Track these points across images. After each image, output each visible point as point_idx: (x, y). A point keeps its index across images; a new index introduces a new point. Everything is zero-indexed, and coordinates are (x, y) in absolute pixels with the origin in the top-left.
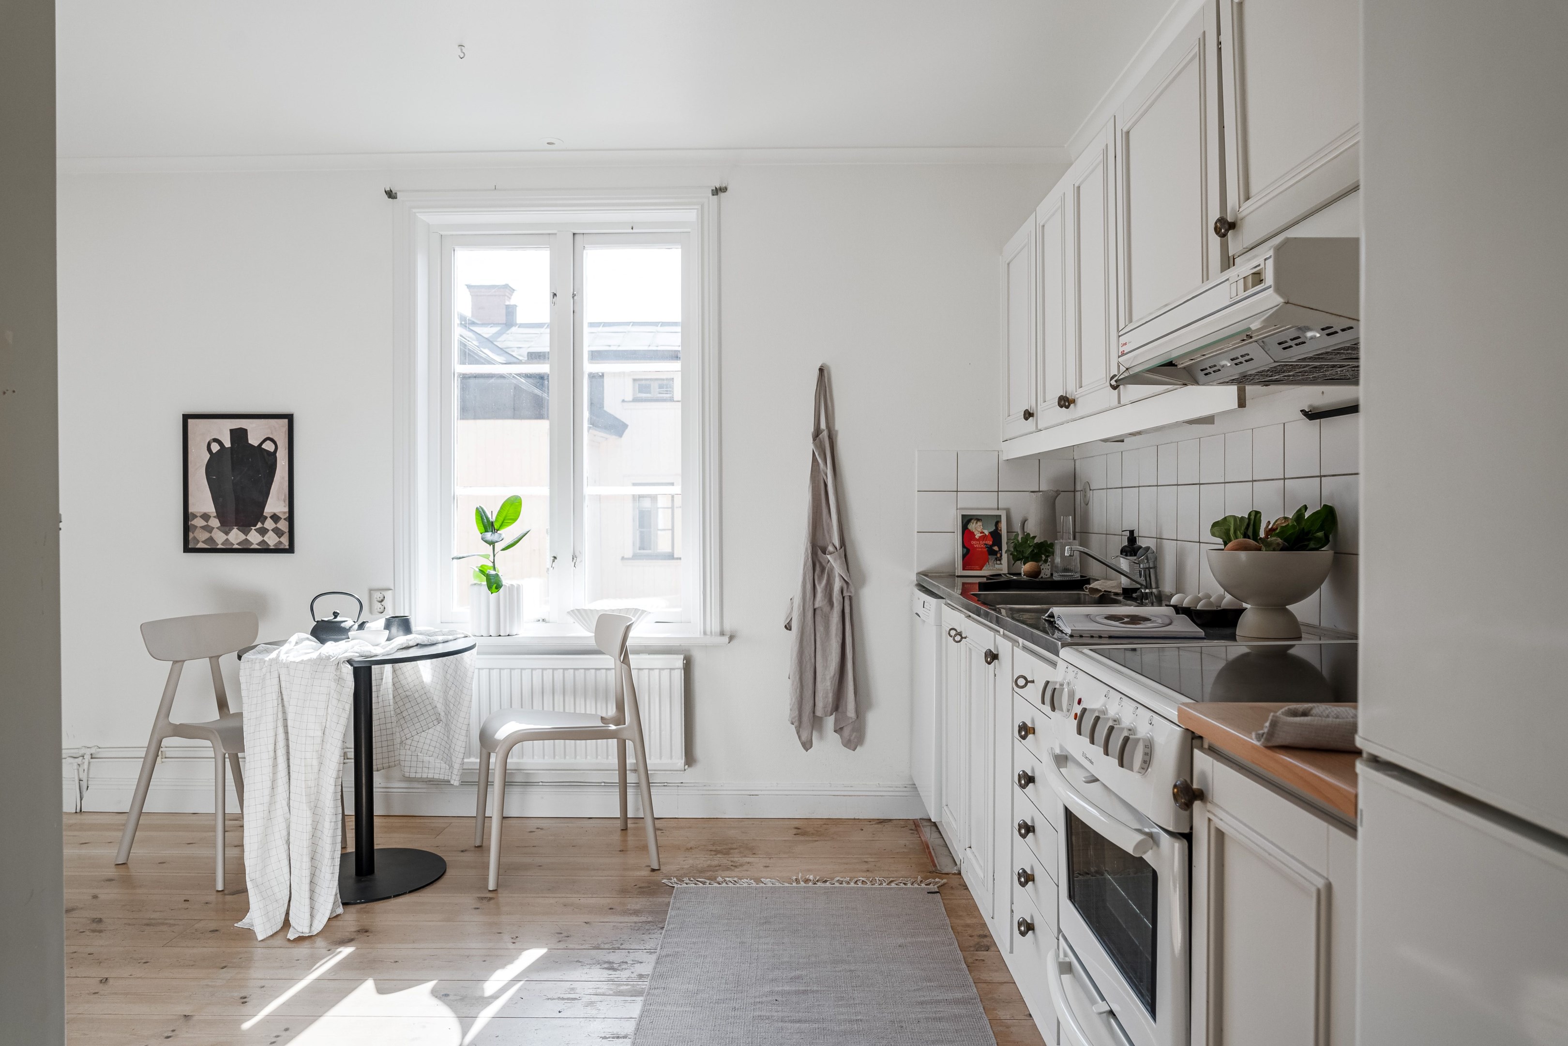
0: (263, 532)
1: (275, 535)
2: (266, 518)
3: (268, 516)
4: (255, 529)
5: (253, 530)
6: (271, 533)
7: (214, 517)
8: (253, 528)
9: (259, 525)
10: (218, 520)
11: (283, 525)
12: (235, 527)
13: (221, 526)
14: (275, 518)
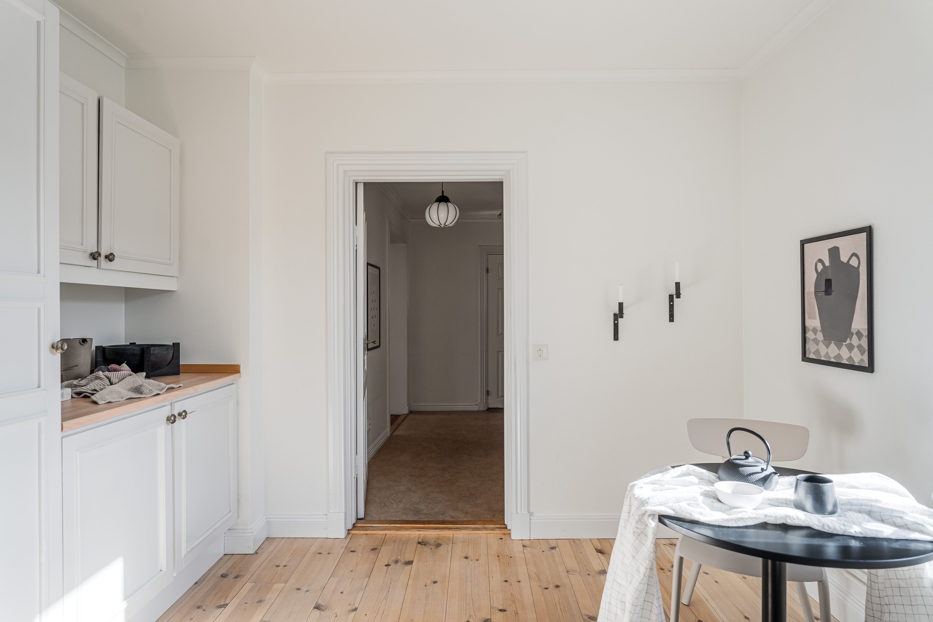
0: (850, 347)
1: (859, 352)
2: (853, 334)
3: (854, 332)
4: (845, 345)
5: (844, 345)
6: (856, 350)
7: (820, 331)
8: (844, 343)
9: (848, 341)
10: (822, 334)
11: (864, 342)
12: (833, 342)
13: (824, 339)
14: (859, 334)
